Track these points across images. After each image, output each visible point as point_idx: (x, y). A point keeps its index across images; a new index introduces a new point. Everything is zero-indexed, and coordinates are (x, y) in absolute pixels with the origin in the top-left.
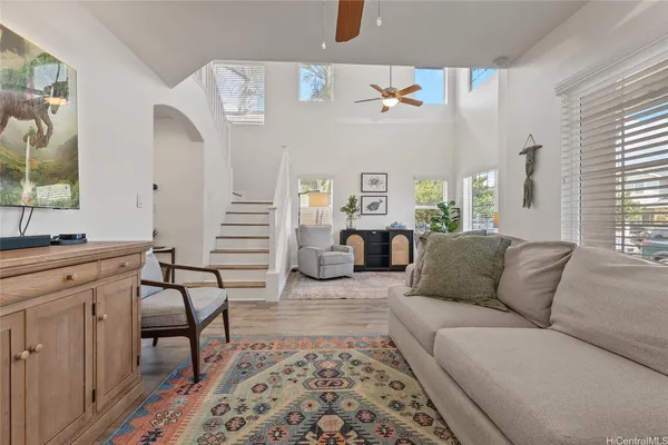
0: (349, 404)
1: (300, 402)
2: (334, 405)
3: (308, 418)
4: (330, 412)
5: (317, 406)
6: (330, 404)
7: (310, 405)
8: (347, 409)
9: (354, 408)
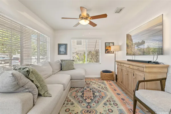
0: (84, 105)
1: (96, 106)
2: (88, 105)
3: (94, 102)
4: (89, 103)
5: (92, 105)
6: (89, 105)
7: (94, 105)
8: (84, 104)
9: (83, 103)
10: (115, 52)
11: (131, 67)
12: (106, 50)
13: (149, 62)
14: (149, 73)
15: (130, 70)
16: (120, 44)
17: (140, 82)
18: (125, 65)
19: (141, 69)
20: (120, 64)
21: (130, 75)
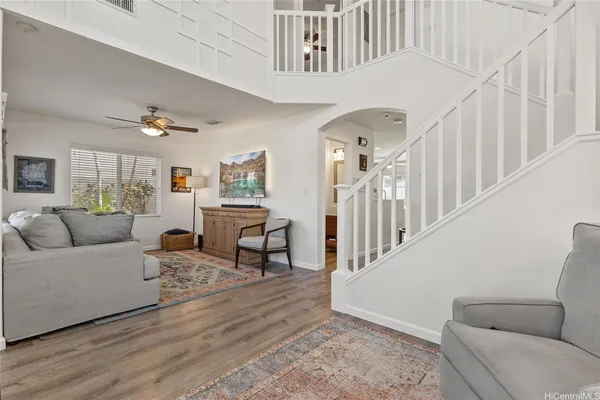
10: (193, 190)
11: (231, 214)
12: (174, 184)
13: (252, 206)
14: (252, 218)
15: (228, 219)
16: (206, 173)
17: (243, 229)
18: (221, 213)
19: (243, 215)
20: (210, 213)
21: (229, 226)
